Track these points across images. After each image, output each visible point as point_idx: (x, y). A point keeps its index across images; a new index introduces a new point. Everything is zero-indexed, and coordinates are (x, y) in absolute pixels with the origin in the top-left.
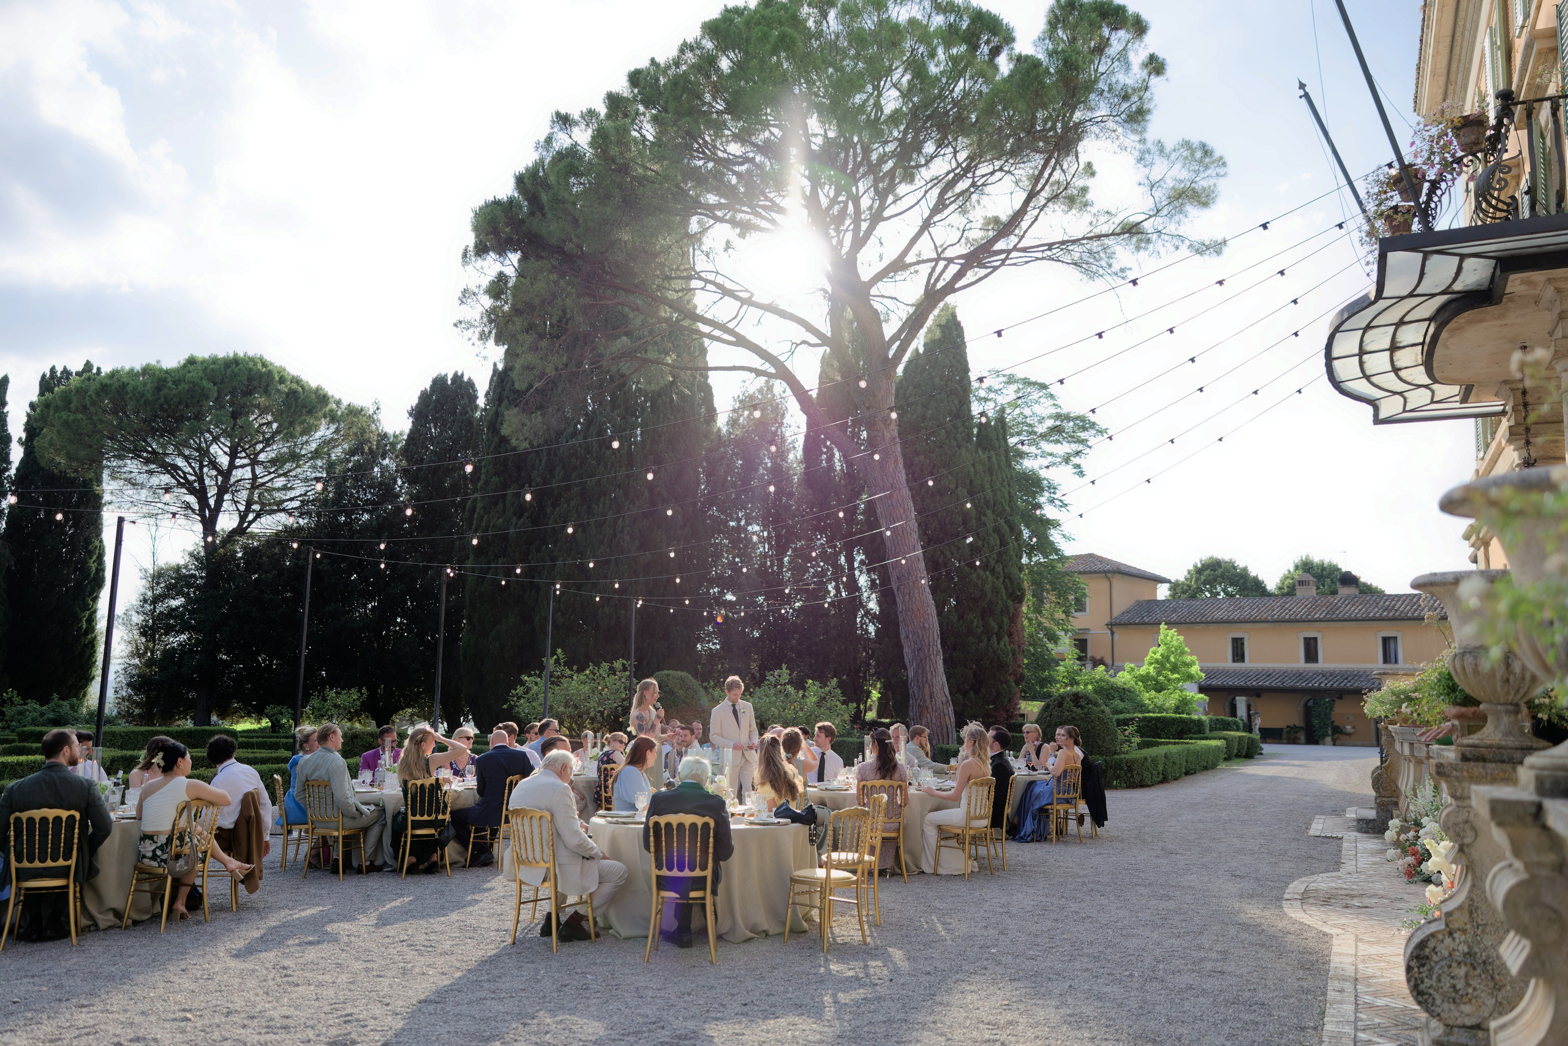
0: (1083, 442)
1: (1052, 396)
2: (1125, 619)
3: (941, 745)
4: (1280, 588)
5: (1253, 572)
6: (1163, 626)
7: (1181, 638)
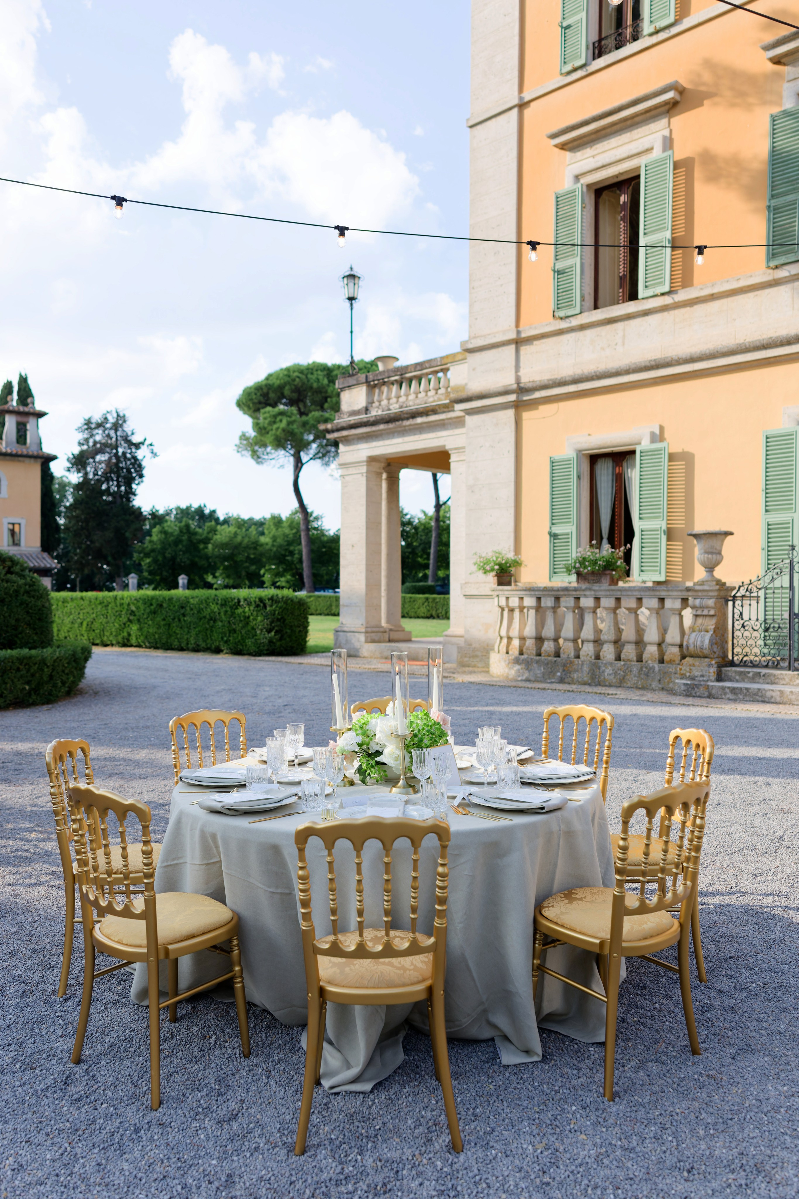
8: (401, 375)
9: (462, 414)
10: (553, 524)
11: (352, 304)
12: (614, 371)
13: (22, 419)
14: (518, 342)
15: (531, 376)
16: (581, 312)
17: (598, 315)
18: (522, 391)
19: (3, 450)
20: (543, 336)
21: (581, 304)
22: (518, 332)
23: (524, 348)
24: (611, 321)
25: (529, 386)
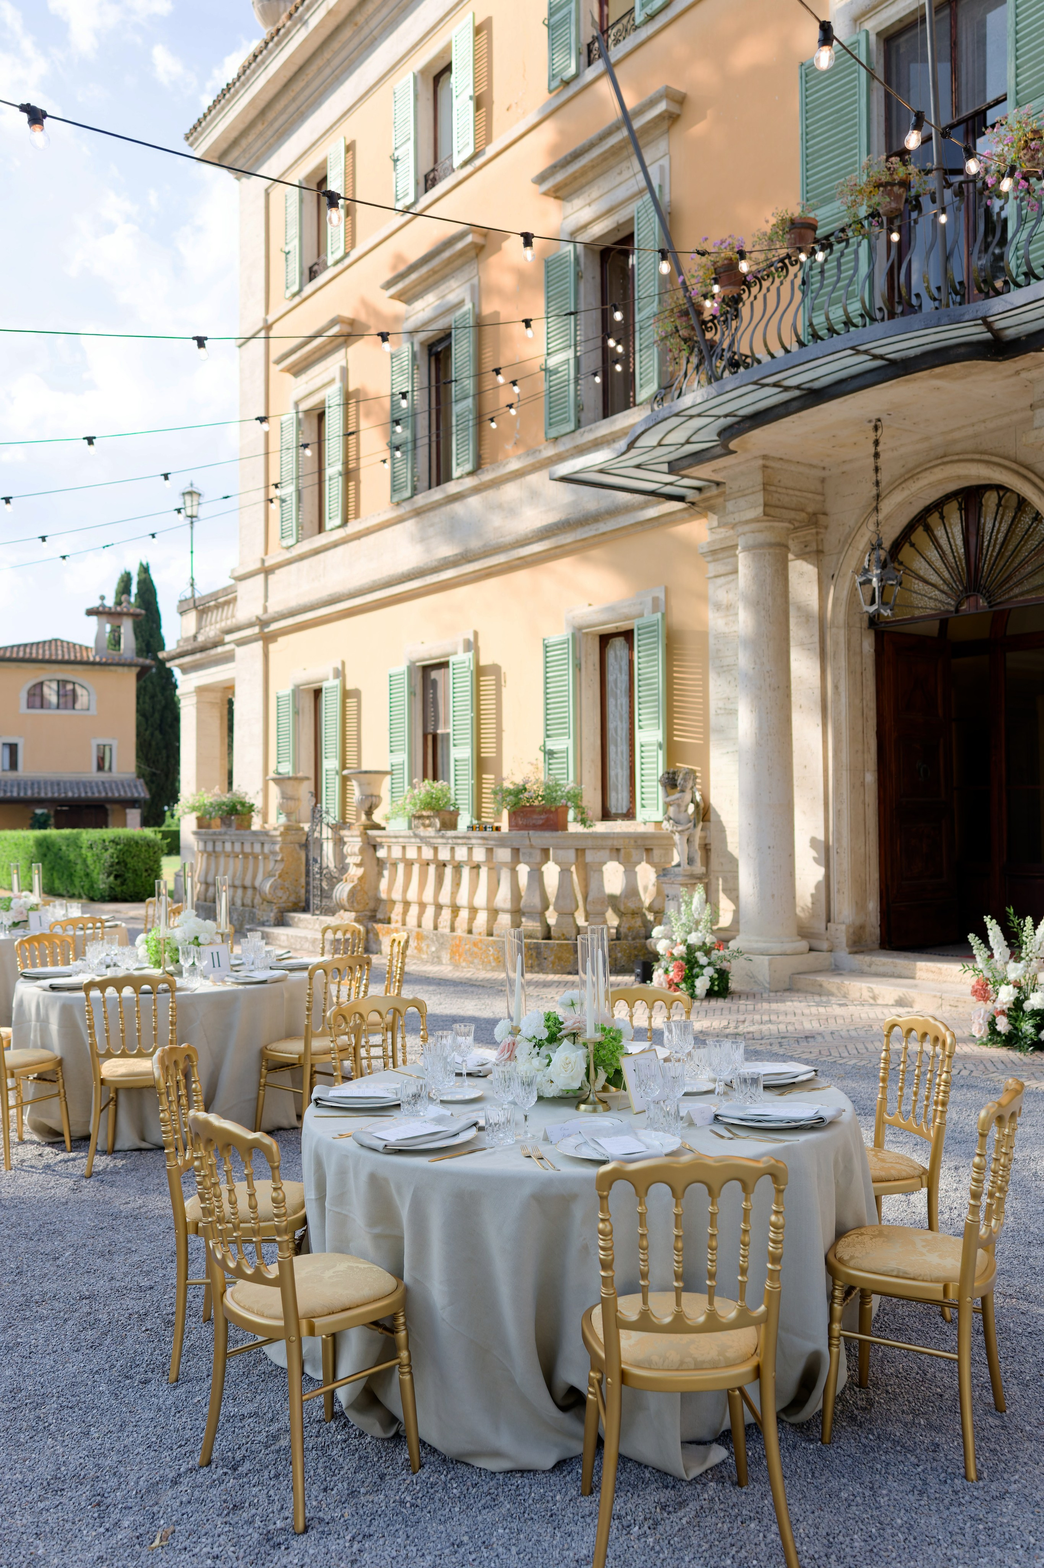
8: (215, 600)
9: (233, 645)
10: (279, 762)
13: (115, 622)
14: (267, 571)
15: (275, 607)
16: (298, 541)
17: (306, 546)
18: (263, 623)
19: (91, 659)
20: (280, 565)
21: (298, 534)
22: (263, 561)
23: (271, 578)
24: (316, 552)
25: (265, 617)
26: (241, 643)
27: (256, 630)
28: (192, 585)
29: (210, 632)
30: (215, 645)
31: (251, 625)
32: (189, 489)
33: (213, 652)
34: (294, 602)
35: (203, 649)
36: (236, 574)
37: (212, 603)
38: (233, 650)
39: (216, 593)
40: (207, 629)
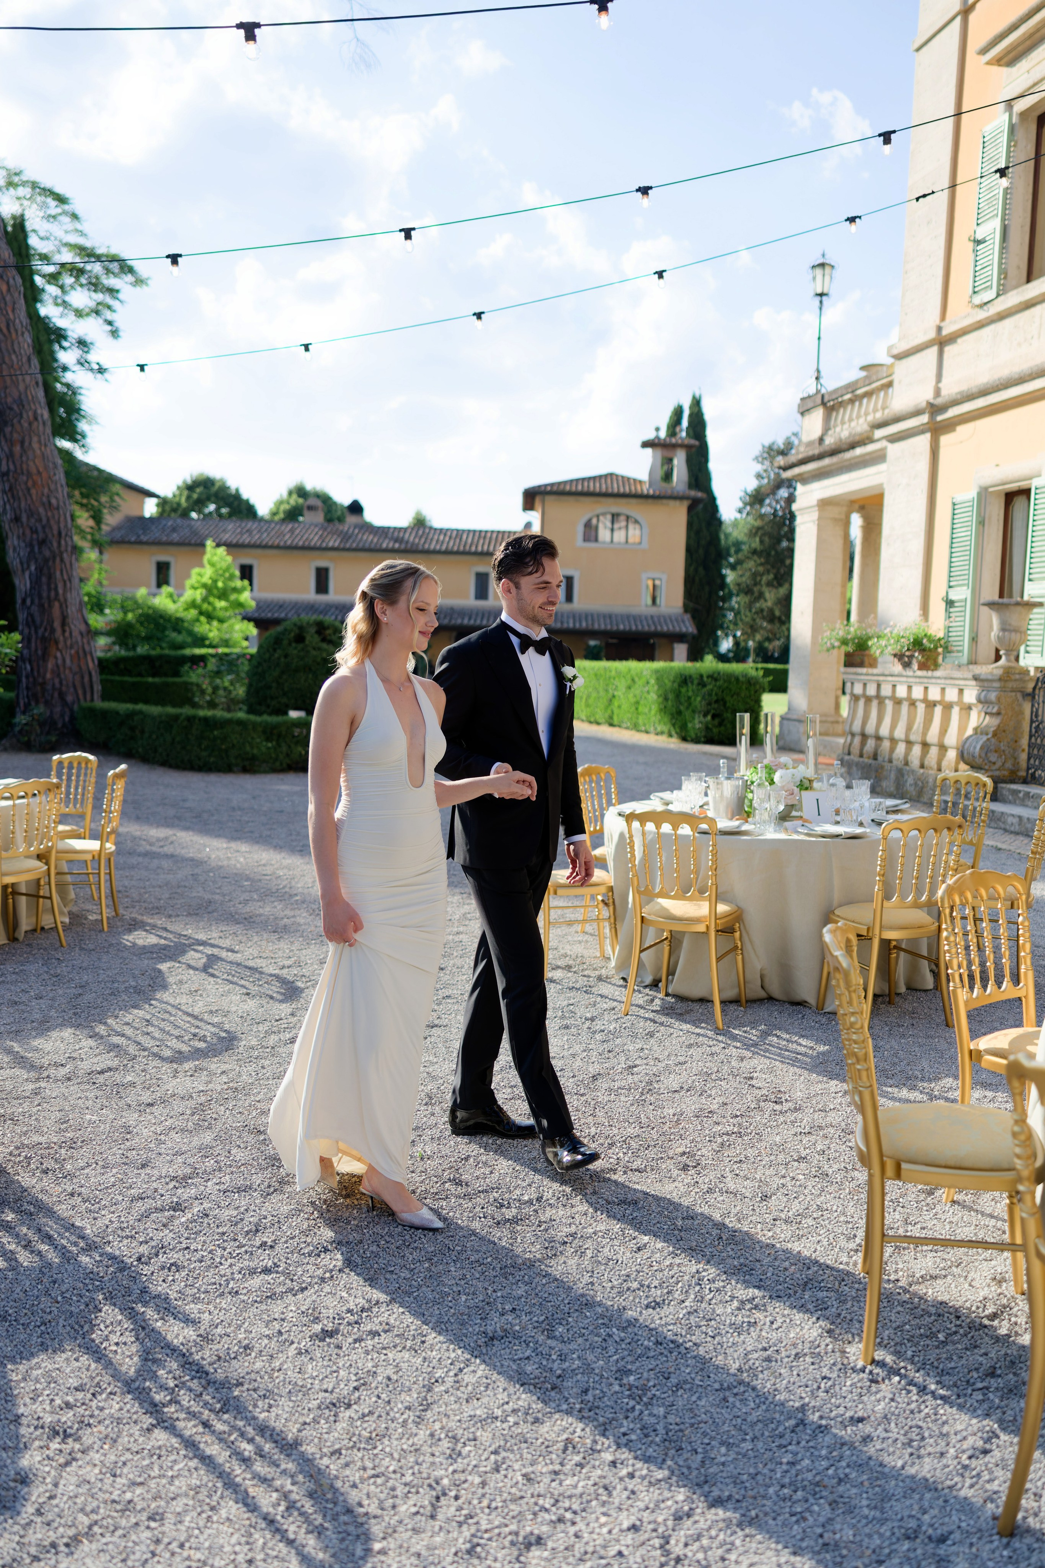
0: (112, 291)
1: (75, 216)
2: (118, 535)
3: (84, 704)
4: (274, 514)
5: (245, 495)
6: (209, 543)
7: (229, 559)
8: (853, 392)
9: (884, 443)
10: (950, 587)
11: (821, 302)
12: (1017, 376)
13: (668, 454)
14: (942, 342)
15: (951, 387)
16: (998, 295)
17: (1013, 298)
18: (934, 409)
19: (645, 492)
20: (964, 332)
21: (999, 284)
22: (939, 329)
23: (948, 349)
24: (1028, 305)
25: (939, 401)
26: (894, 439)
27: (925, 419)
28: (817, 378)
29: (842, 431)
30: (852, 446)
31: (917, 413)
32: (821, 261)
33: (848, 455)
34: (984, 378)
35: (833, 453)
36: (895, 352)
37: (847, 397)
38: (884, 449)
39: (857, 382)
40: (838, 429)
